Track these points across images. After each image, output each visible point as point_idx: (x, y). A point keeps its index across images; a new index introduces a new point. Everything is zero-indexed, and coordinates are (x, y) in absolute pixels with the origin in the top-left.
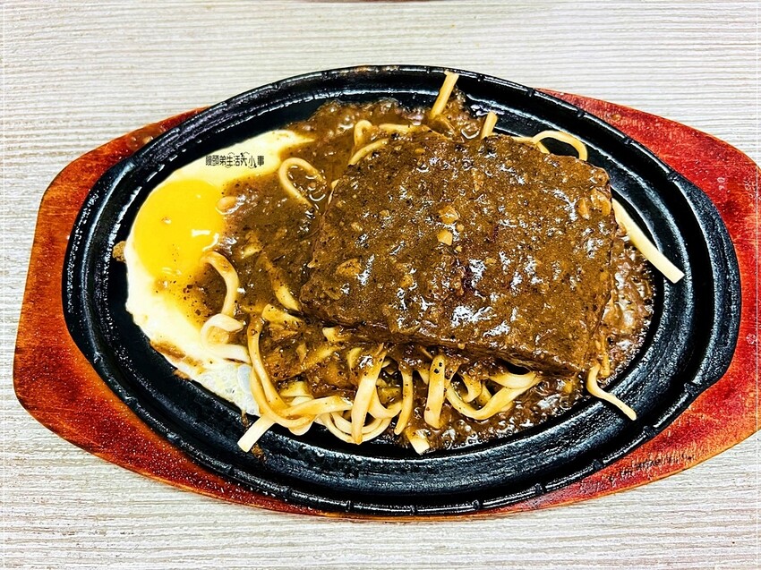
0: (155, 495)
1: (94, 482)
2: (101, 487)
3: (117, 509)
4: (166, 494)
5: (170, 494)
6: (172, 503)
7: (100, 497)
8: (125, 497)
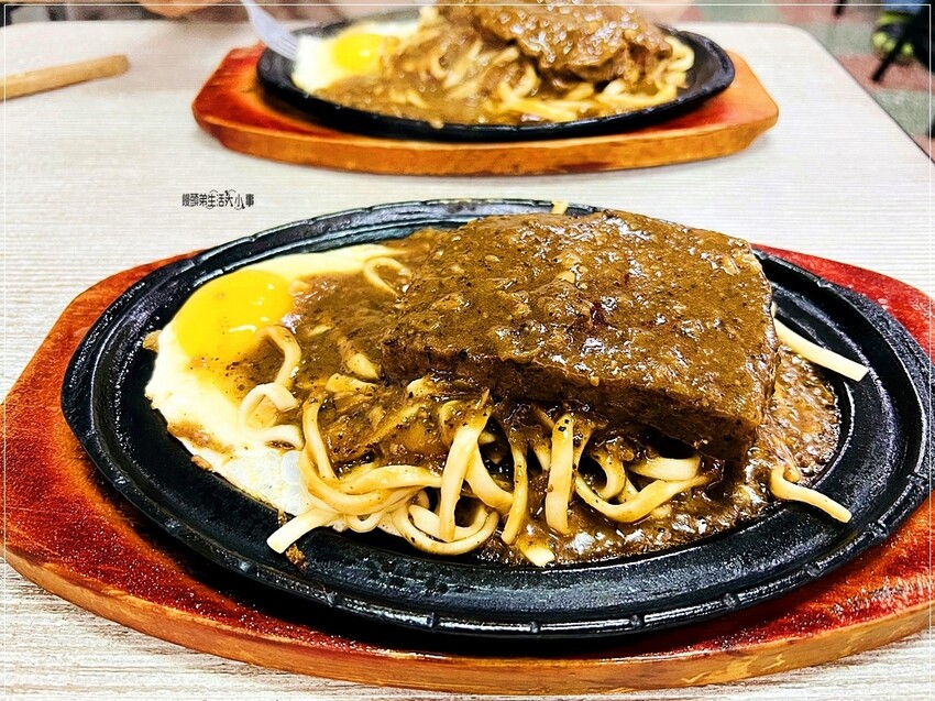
0: (116, 658)
1: (25, 637)
2: (32, 645)
3: (50, 677)
4: (135, 658)
5: (140, 657)
6: (140, 671)
7: (27, 658)
8: (65, 660)
